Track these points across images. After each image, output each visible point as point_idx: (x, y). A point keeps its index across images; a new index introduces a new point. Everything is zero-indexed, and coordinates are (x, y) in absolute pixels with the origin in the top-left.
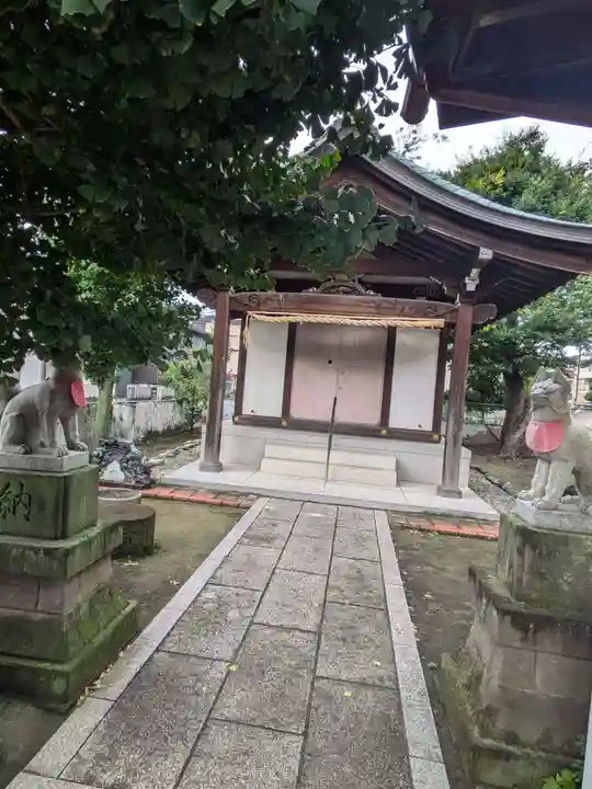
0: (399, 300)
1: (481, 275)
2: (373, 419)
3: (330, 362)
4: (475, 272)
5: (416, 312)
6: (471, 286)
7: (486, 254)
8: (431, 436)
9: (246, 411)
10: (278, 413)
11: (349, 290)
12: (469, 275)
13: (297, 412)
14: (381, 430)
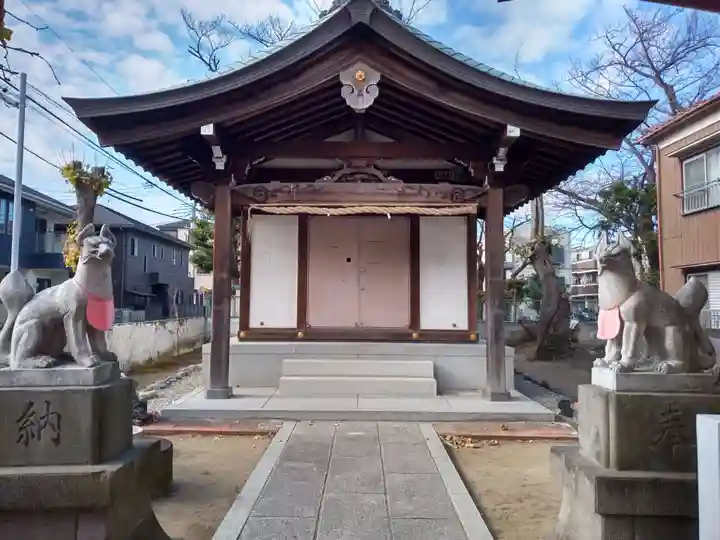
0: (423, 185)
1: (508, 155)
2: (402, 321)
3: (349, 260)
4: (502, 151)
5: (443, 198)
6: (500, 168)
7: (514, 132)
8: (469, 336)
9: (254, 323)
10: (293, 324)
11: (366, 177)
12: (496, 155)
13: (315, 320)
14: (412, 333)
